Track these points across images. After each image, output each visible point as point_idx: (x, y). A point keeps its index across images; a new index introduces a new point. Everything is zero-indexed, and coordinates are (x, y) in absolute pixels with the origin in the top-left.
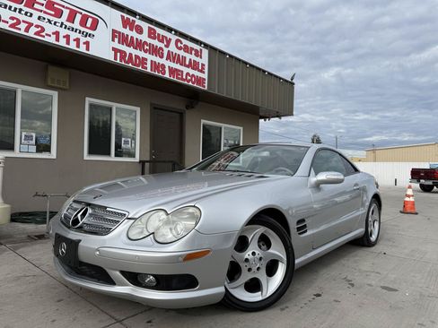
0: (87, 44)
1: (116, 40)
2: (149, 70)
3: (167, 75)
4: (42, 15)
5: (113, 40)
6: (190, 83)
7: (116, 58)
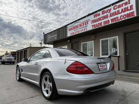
0: (86, 29)
1: (93, 23)
2: (103, 25)
3: (110, 23)
4: (79, 28)
5: (92, 23)
6: (123, 19)
7: (93, 28)
